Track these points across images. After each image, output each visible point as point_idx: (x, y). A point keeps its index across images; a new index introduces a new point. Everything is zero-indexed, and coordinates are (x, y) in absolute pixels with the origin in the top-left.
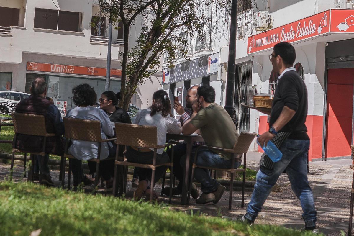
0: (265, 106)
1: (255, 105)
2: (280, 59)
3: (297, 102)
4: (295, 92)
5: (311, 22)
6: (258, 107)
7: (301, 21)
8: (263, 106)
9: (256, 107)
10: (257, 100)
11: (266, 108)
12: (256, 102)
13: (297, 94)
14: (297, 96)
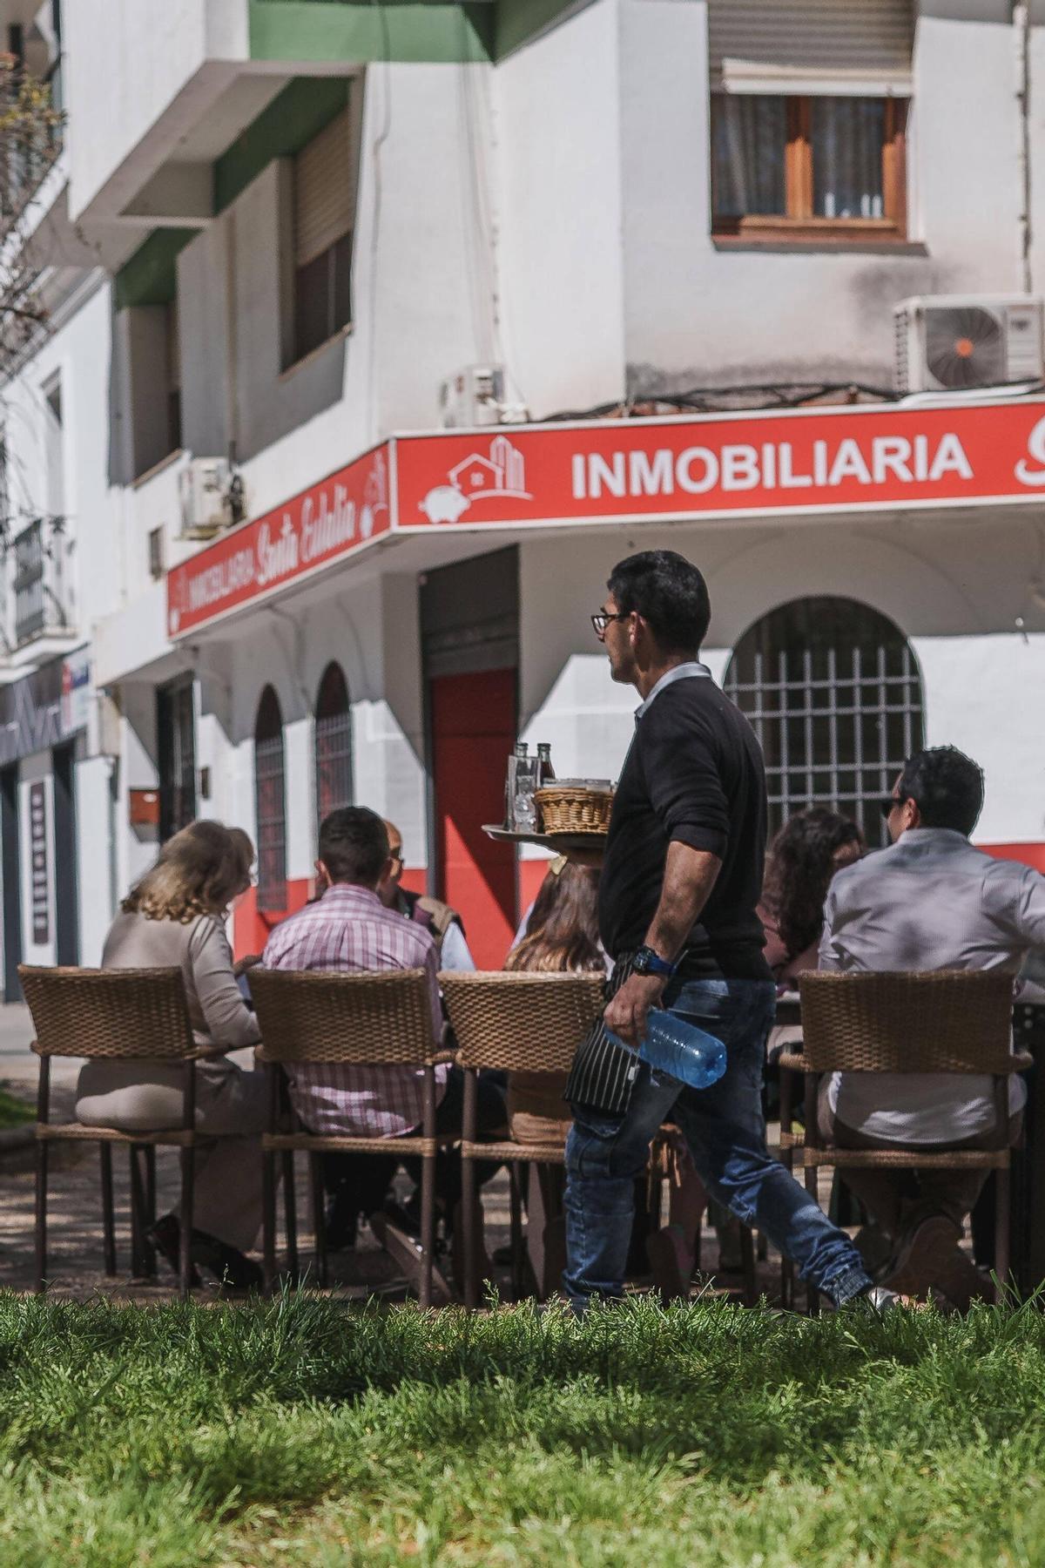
0: (586, 826)
1: (540, 824)
2: (639, 627)
3: (725, 816)
4: (714, 774)
5: (341, 493)
6: (556, 831)
7: (313, 491)
8: (574, 827)
9: (548, 833)
10: (547, 803)
11: (586, 834)
12: (547, 810)
13: (718, 781)
14: (719, 789)
